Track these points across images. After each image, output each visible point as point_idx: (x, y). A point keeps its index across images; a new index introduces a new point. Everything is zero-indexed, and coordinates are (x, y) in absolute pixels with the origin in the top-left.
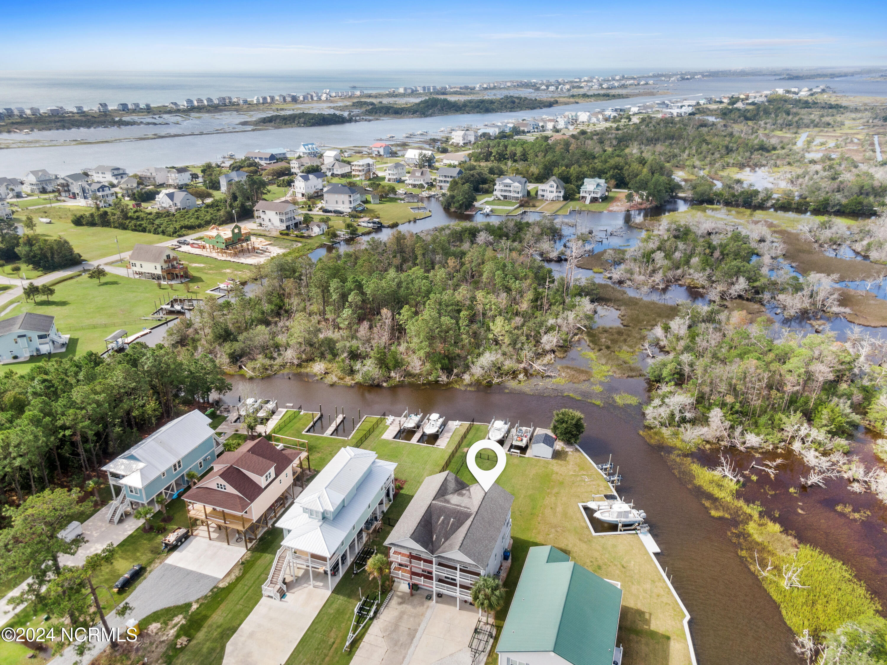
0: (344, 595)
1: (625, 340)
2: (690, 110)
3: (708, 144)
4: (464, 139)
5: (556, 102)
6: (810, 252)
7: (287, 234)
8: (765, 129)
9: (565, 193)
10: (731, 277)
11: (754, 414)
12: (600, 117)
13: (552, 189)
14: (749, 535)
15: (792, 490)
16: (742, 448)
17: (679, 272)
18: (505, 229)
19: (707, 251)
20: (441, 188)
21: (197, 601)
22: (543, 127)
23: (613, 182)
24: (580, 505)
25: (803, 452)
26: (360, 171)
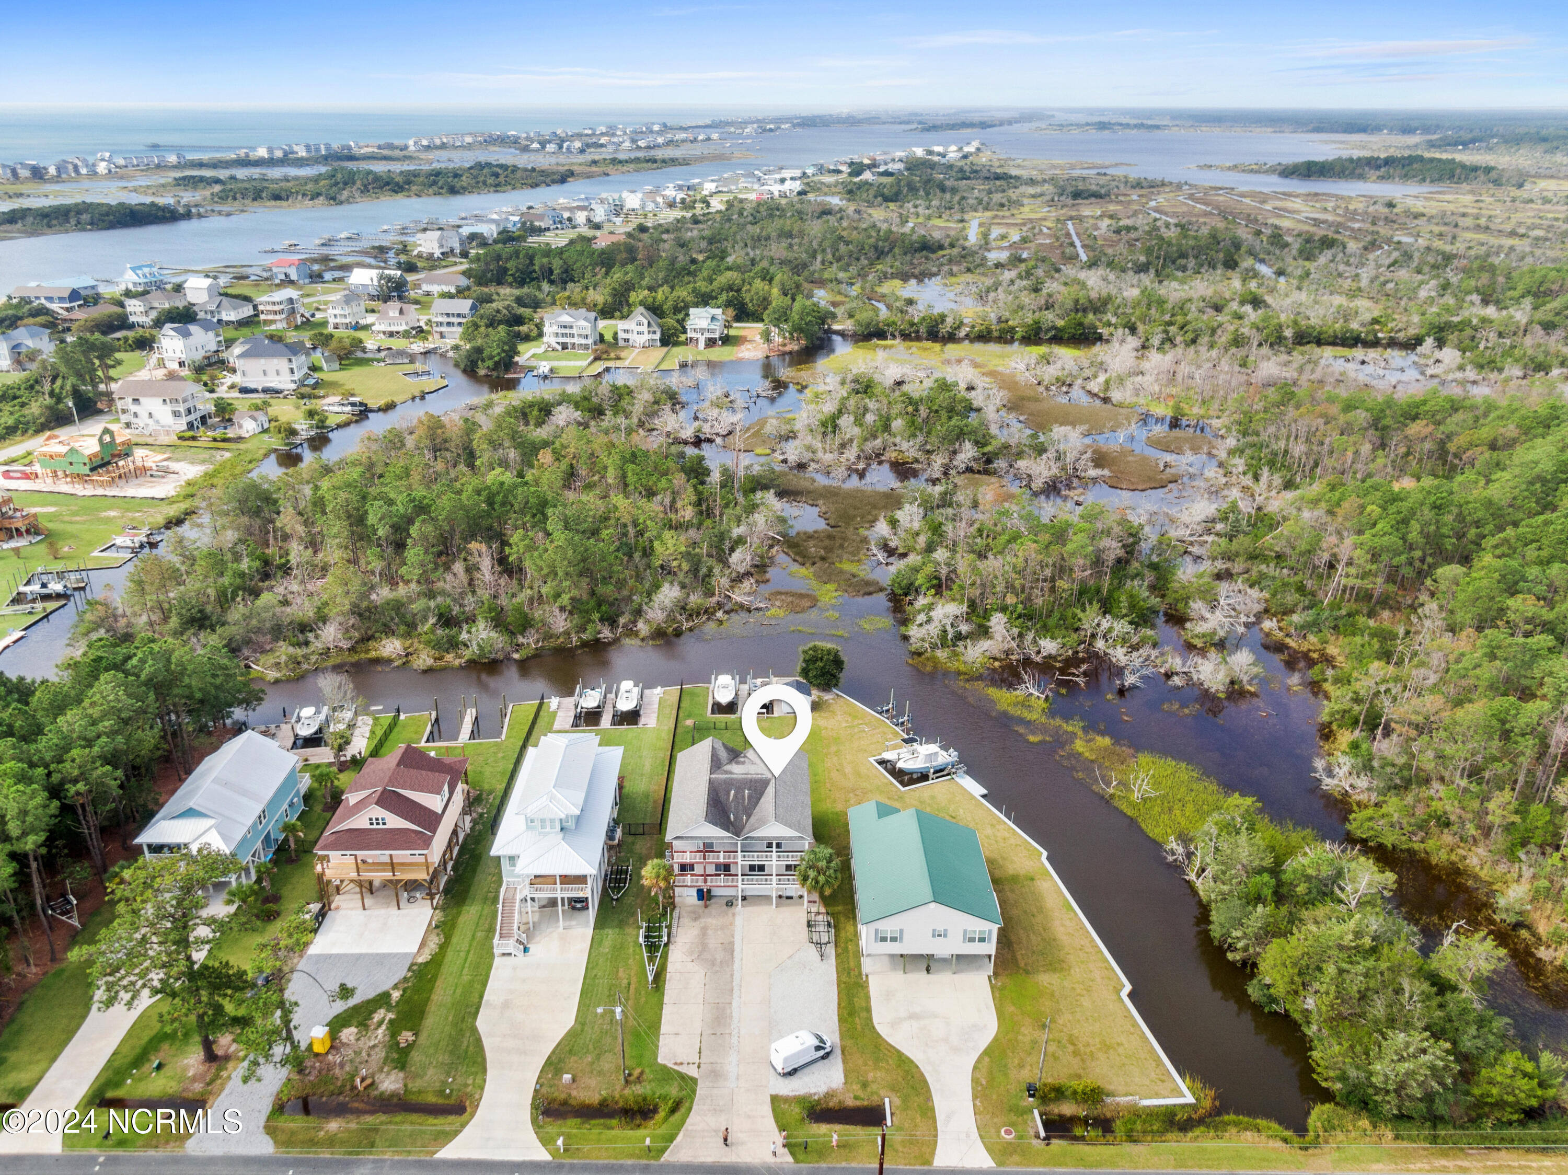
0: (613, 927)
1: (841, 546)
2: (797, 186)
3: (847, 243)
4: (441, 246)
5: (571, 174)
6: (1036, 400)
7: (194, 438)
8: (918, 215)
9: (663, 334)
10: (952, 442)
11: (1041, 615)
12: (660, 200)
13: (640, 328)
14: (1080, 754)
15: (1109, 697)
16: (1038, 659)
17: (878, 442)
18: (594, 400)
19: (910, 409)
20: (442, 336)
21: (395, 987)
22: (570, 219)
23: (731, 312)
24: (872, 760)
25: (1110, 651)
26: (275, 313)
